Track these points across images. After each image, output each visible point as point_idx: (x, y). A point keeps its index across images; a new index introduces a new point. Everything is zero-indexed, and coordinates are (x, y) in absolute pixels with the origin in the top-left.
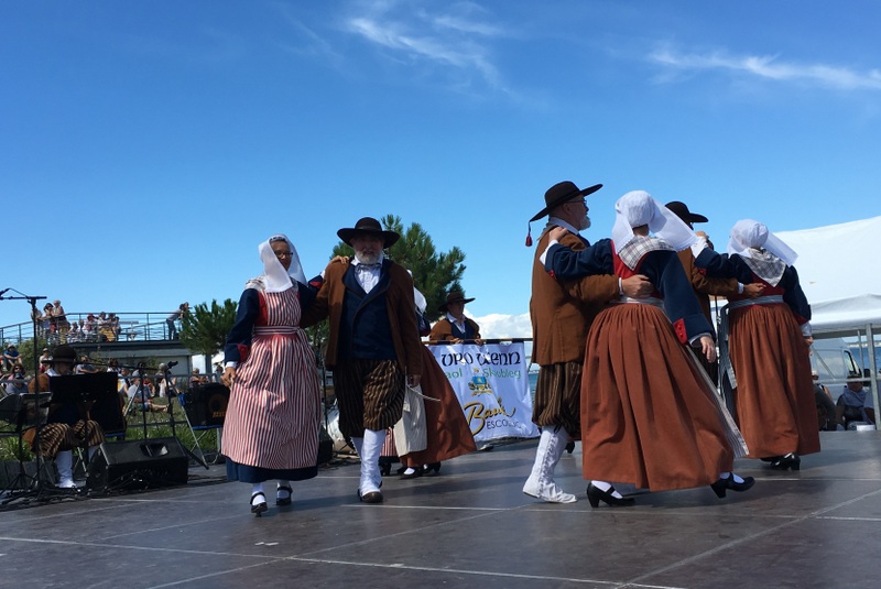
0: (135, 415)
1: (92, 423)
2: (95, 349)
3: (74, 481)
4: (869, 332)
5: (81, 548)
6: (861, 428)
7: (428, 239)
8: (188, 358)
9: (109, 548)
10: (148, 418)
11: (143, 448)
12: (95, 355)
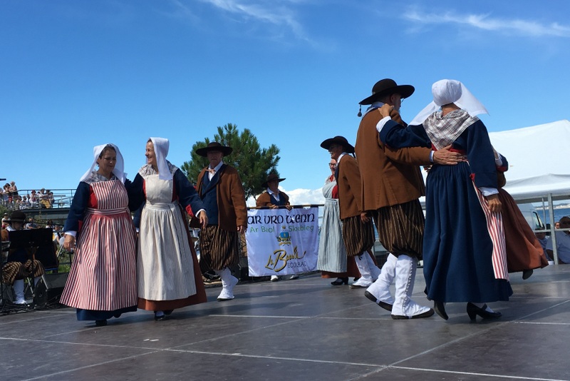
0: (64, 257)
1: (36, 262)
2: (38, 213)
3: (25, 299)
4: (550, 199)
5: (30, 343)
7: (255, 139)
9: (49, 343)
12: (38, 217)
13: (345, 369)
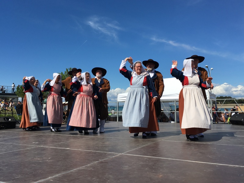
0: (2, 111)
4: (175, 102)
6: (172, 122)
8: (18, 98)
10: (6, 112)
11: (4, 119)
13: (107, 154)
